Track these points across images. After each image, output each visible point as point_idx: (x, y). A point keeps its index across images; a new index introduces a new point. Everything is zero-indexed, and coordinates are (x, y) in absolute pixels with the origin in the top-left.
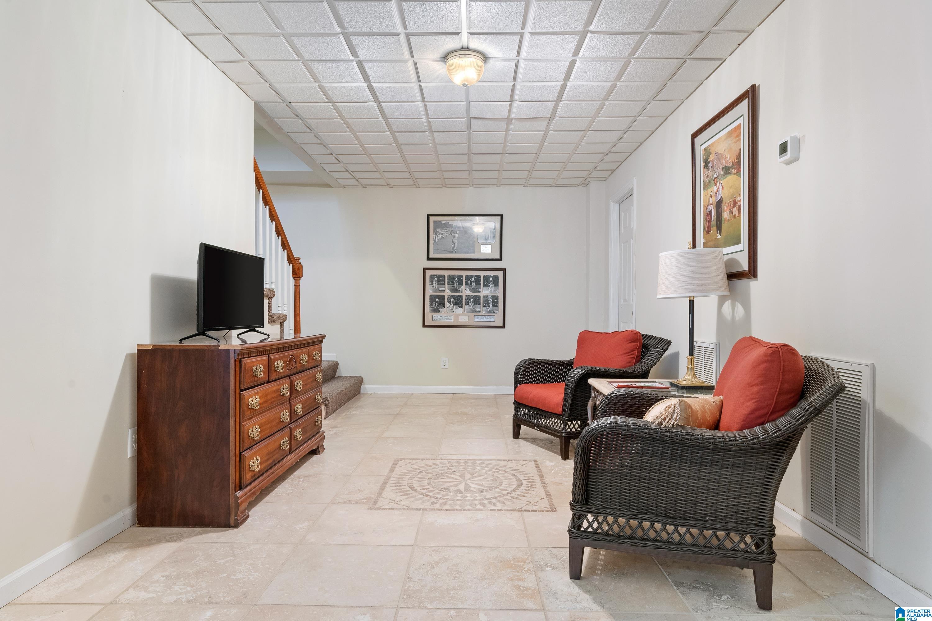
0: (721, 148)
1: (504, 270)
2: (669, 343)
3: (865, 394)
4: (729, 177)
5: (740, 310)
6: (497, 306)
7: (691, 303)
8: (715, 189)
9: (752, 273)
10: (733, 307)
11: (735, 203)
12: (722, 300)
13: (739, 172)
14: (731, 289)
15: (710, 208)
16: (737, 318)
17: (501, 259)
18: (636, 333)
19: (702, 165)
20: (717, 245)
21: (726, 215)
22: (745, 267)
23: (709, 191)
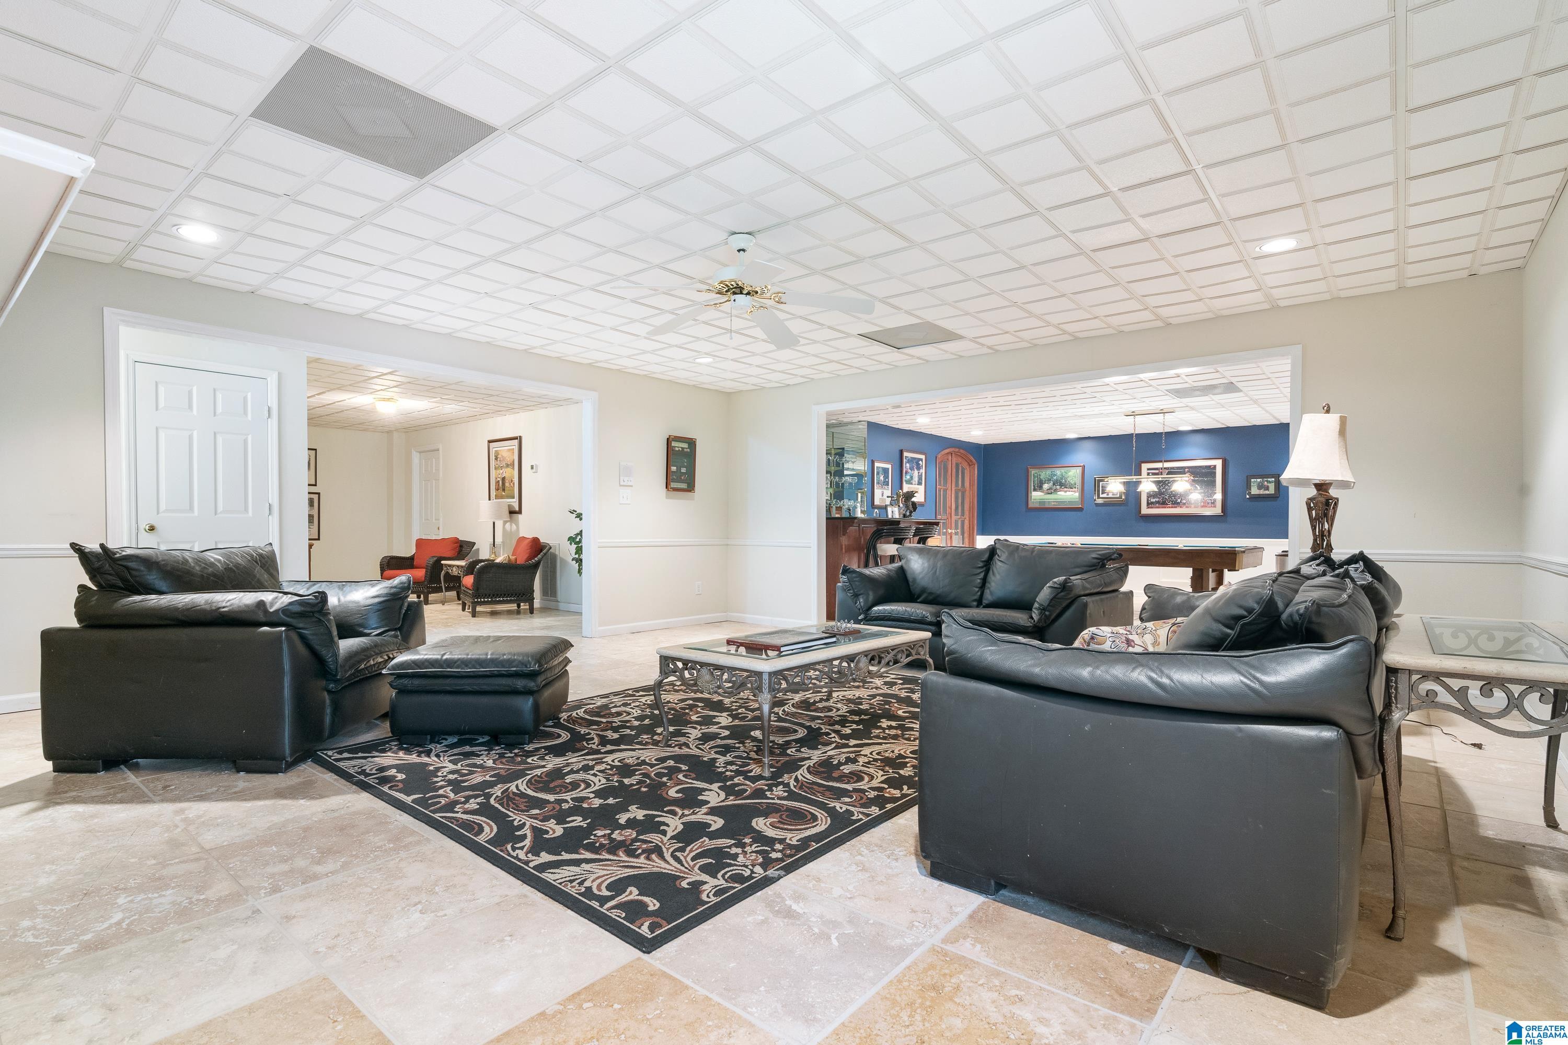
0: (505, 454)
1: (319, 494)
2: (474, 544)
3: (557, 553)
4: (509, 469)
5: (514, 526)
6: (313, 522)
7: (494, 523)
8: (501, 471)
9: (520, 512)
10: (511, 525)
11: (512, 481)
12: (505, 522)
13: (513, 468)
14: (511, 517)
15: (499, 479)
16: (513, 530)
17: (315, 485)
18: (457, 539)
19: (494, 458)
20: (502, 497)
21: (507, 484)
22: (517, 509)
23: (498, 471)
